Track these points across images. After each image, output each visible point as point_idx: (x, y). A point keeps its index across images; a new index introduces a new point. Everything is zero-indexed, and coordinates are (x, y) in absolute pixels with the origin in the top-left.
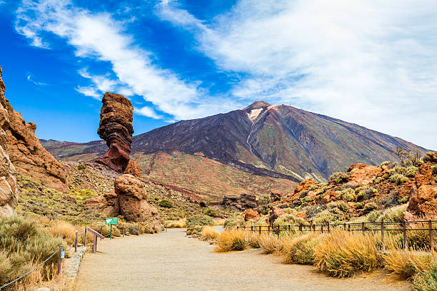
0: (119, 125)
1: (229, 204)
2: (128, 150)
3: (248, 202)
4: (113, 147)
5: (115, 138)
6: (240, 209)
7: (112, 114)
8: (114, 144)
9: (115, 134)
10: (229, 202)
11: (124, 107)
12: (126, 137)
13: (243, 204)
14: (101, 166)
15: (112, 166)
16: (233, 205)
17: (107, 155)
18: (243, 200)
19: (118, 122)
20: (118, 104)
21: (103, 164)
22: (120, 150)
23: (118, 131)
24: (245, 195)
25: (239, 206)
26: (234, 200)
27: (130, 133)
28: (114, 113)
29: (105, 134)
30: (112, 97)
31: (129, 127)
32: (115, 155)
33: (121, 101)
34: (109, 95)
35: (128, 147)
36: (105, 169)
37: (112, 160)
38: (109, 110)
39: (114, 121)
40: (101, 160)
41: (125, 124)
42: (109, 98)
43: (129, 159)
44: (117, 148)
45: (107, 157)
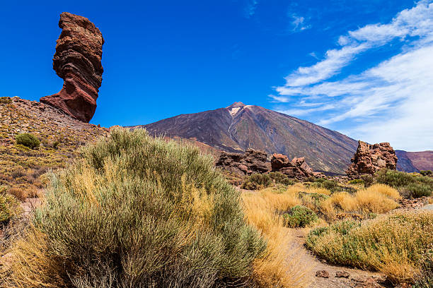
0: (76, 53)
1: (228, 164)
2: (93, 93)
3: (256, 162)
4: (68, 82)
5: (69, 70)
6: (245, 172)
7: (68, 38)
8: (69, 80)
9: (70, 64)
10: (229, 160)
11: (88, 34)
13: (250, 165)
14: (42, 105)
15: (66, 109)
16: (235, 166)
17: (58, 93)
18: (249, 158)
19: (77, 49)
20: (78, 29)
21: (51, 104)
22: (79, 89)
23: (75, 60)
24: (252, 152)
25: (244, 167)
26: (236, 158)
27: (96, 70)
28: (72, 37)
29: (60, 68)
30: (71, 18)
31: (95, 61)
32: (70, 94)
33: (84, 24)
34: (68, 16)
35: (94, 89)
36: (51, 111)
37: (65, 101)
38: (65, 34)
39: (70, 48)
40: (46, 99)
41: (88, 55)
42: (67, 19)
43: (96, 106)
44: (74, 86)
45: (58, 96)
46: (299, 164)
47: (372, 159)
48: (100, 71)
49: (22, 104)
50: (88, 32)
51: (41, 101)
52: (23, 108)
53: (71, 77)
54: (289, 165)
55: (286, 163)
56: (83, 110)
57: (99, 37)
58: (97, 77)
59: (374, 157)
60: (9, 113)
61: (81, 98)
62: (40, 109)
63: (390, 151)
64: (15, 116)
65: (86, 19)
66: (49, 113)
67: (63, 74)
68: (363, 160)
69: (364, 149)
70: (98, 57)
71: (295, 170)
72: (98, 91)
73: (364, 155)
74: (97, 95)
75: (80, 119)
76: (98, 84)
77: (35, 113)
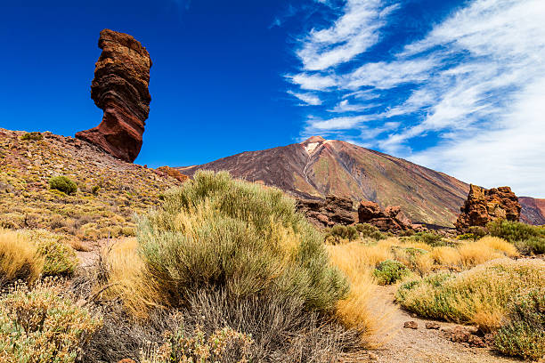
0: (119, 79)
2: (139, 126)
3: (339, 211)
4: (109, 113)
5: (111, 100)
6: (325, 224)
7: (110, 61)
8: (110, 111)
9: (112, 91)
10: (306, 209)
11: (133, 55)
12: (134, 102)
13: (331, 214)
14: (79, 142)
15: (106, 146)
16: (313, 216)
17: (97, 127)
18: (330, 206)
19: (120, 74)
20: (122, 49)
21: (88, 141)
22: (122, 122)
23: (117, 87)
24: (334, 199)
25: (324, 218)
26: (314, 207)
27: (143, 99)
28: (113, 60)
29: (100, 96)
30: (113, 36)
31: (141, 87)
32: (111, 128)
33: (129, 44)
34: (109, 34)
35: (140, 122)
36: (89, 149)
37: (106, 136)
38: (106, 55)
39: (112, 72)
40: (83, 134)
41: (133, 81)
42: (108, 38)
43: (142, 141)
44: (116, 118)
45: (96, 131)
46: (393, 214)
47: (487, 208)
48: (147, 100)
49: (54, 141)
50: (133, 52)
51: (76, 136)
52: (56, 145)
53: (112, 107)
54: (380, 215)
55: (377, 212)
56: (126, 147)
57: (146, 59)
58: (144, 106)
59: (491, 205)
60: (40, 152)
61: (124, 132)
62: (76, 146)
63: (511, 198)
64: (47, 154)
65: (131, 37)
66: (86, 151)
67: (102, 103)
68: (475, 209)
69: (477, 196)
70: (145, 82)
71: (388, 221)
72: (144, 124)
73: (478, 203)
74: (143, 130)
75: (123, 158)
76: (145, 115)
77: (70, 152)
